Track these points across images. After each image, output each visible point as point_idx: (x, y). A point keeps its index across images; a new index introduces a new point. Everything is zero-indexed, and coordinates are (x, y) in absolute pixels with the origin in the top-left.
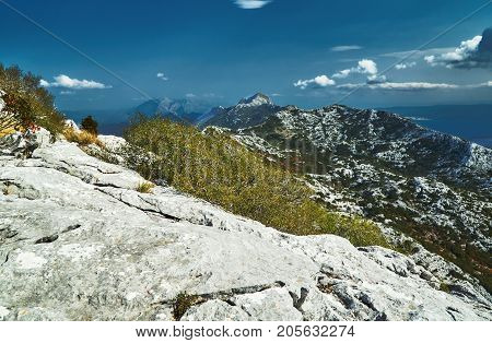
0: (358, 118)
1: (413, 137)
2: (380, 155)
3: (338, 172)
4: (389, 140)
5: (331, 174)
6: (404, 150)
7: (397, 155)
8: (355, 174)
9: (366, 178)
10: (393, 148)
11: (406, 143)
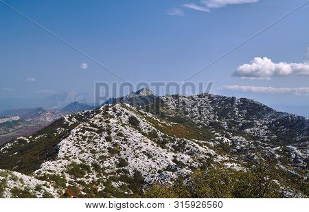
0: (226, 103)
1: (272, 117)
2: (248, 130)
3: (218, 140)
4: (253, 120)
5: (213, 141)
6: (266, 127)
7: (262, 131)
8: (233, 142)
9: (243, 146)
10: (257, 126)
11: (267, 122)
